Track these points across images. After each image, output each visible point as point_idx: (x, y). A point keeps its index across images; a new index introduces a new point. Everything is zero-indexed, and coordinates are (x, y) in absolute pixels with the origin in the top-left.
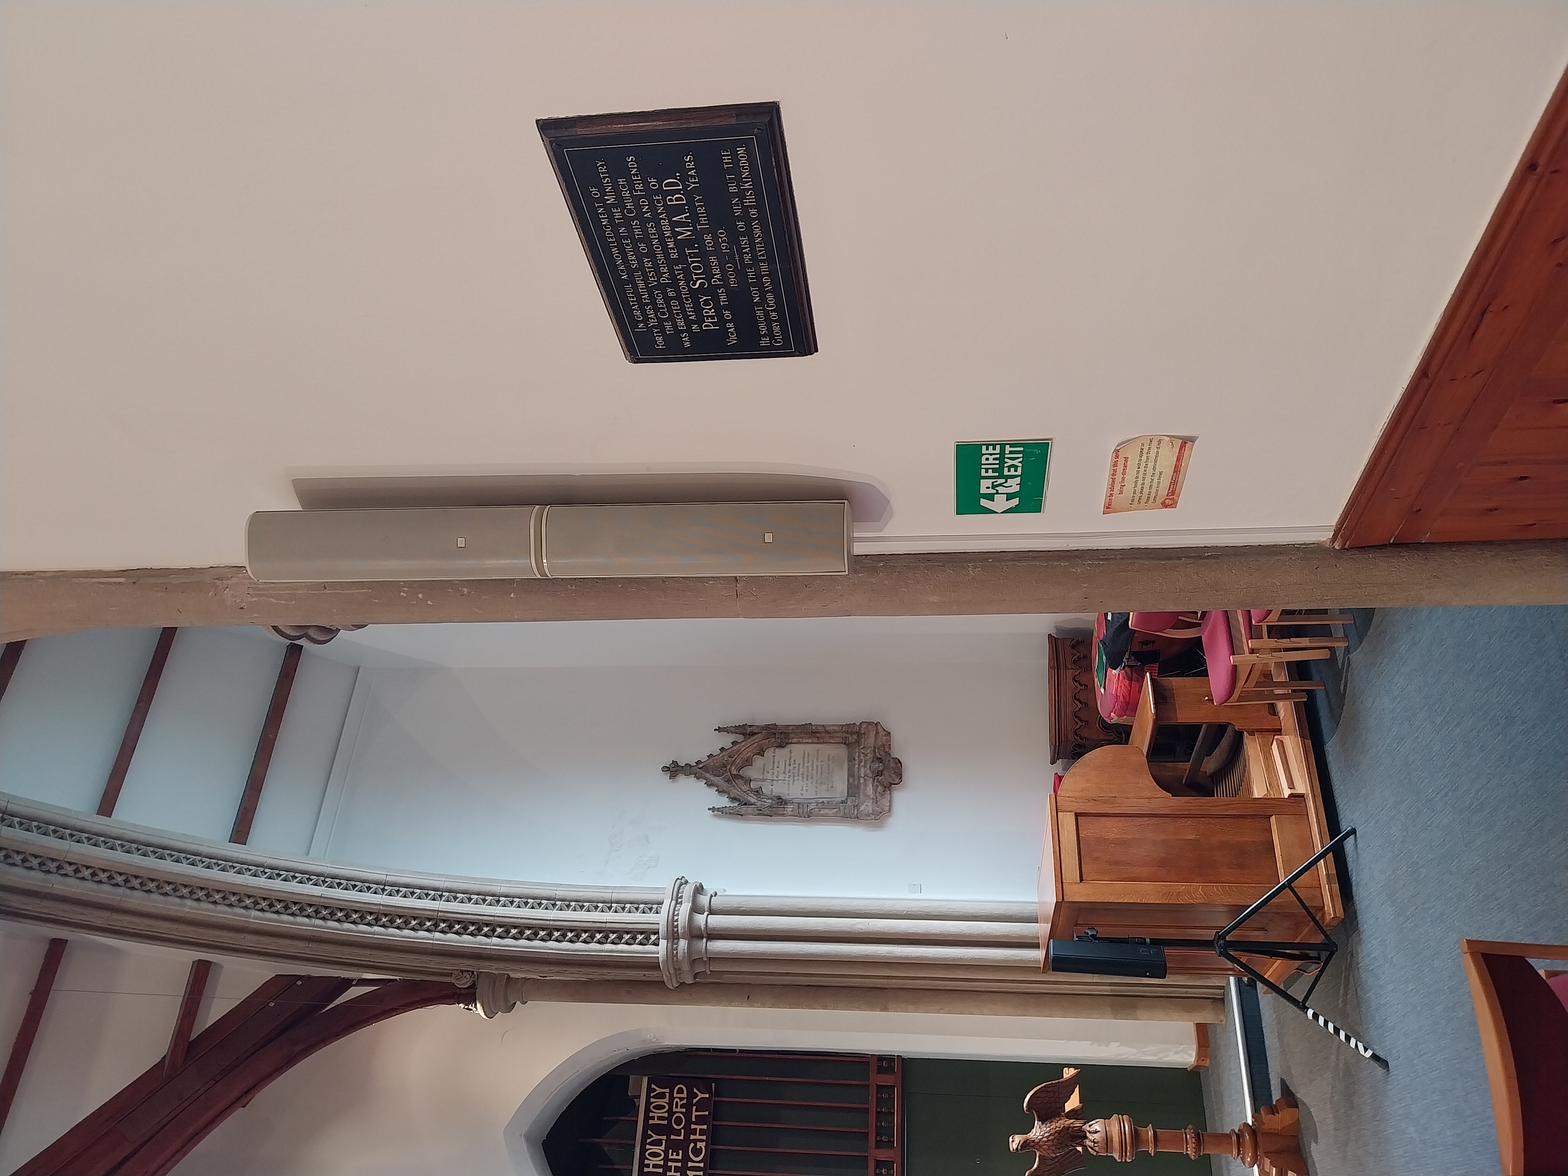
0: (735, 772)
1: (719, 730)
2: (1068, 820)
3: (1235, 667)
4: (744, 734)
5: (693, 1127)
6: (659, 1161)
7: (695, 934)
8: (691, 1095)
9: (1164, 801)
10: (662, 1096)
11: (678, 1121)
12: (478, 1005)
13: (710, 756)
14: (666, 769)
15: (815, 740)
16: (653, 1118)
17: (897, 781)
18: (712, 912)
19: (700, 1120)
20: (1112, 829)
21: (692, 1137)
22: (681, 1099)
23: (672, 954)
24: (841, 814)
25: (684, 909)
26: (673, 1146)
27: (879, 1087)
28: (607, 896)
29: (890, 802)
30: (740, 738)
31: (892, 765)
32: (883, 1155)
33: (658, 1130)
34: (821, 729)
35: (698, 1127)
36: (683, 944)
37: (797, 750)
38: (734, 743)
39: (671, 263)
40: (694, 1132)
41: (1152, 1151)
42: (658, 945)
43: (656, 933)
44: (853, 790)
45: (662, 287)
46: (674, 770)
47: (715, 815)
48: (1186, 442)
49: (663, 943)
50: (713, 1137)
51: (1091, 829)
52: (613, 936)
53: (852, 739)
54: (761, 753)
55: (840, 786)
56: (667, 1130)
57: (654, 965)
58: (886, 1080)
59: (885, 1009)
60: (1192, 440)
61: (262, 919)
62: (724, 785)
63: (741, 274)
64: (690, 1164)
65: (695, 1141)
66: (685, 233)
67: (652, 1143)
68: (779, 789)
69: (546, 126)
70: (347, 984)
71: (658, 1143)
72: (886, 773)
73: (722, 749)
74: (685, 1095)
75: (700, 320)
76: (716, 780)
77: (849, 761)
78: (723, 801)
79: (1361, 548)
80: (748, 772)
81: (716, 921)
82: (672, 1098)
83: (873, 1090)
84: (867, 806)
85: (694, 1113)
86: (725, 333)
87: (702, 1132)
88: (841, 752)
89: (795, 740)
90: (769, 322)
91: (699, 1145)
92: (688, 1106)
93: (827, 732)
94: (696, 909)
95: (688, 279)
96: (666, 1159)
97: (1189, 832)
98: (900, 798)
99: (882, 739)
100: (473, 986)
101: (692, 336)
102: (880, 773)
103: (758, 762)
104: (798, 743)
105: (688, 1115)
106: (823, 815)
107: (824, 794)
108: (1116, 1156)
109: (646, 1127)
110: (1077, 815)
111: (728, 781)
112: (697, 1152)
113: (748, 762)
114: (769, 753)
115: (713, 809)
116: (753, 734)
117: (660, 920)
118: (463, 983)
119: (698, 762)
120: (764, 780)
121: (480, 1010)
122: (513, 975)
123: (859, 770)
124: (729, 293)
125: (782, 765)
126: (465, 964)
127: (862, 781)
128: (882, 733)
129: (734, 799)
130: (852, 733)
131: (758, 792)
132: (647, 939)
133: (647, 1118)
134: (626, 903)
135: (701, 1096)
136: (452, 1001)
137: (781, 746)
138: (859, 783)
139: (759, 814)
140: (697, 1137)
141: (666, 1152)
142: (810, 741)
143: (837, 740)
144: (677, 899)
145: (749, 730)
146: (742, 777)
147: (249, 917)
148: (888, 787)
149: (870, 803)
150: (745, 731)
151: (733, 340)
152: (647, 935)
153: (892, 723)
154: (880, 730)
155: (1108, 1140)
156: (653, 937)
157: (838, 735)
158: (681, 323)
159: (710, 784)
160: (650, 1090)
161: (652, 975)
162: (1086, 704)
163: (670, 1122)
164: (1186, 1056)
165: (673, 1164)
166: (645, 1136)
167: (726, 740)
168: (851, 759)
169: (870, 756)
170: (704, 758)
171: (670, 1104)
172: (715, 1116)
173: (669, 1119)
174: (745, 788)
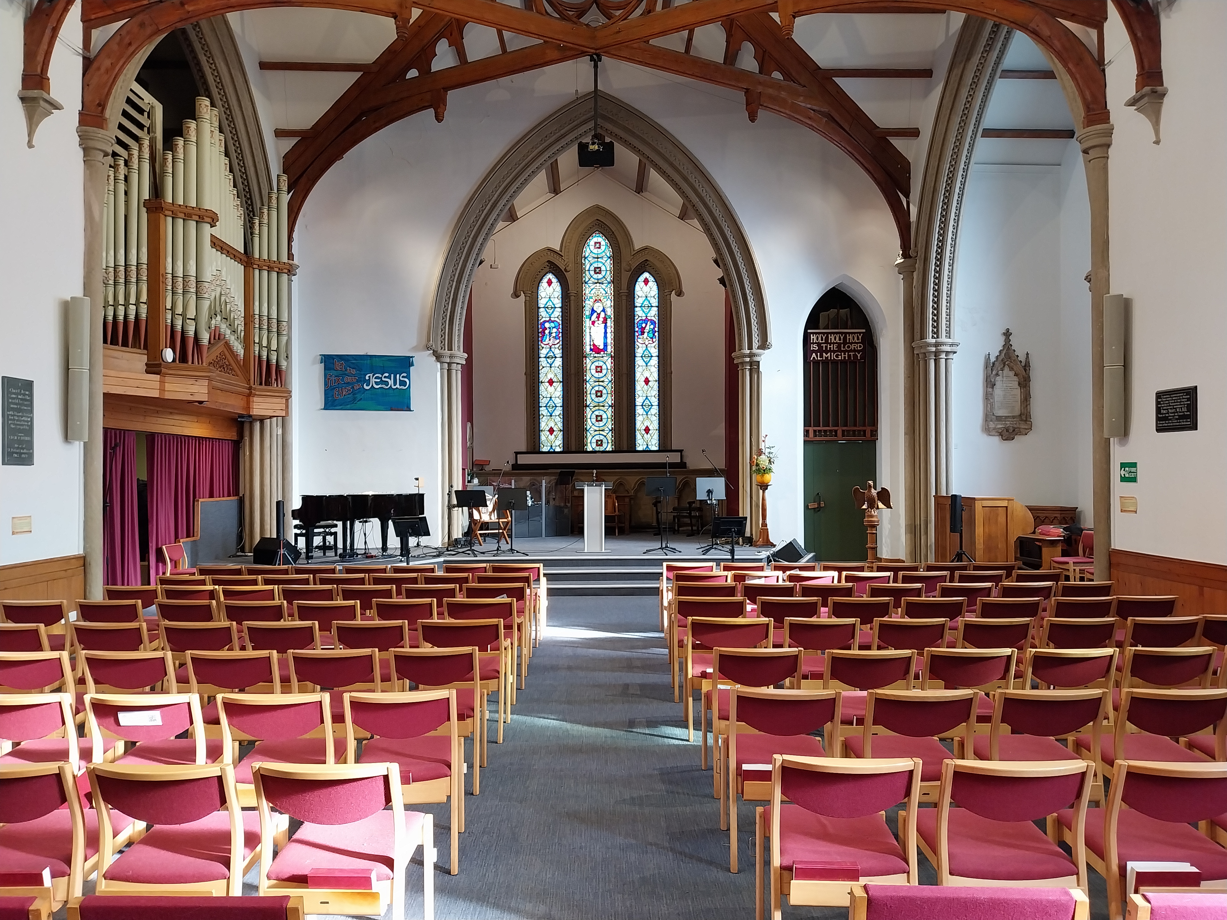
0: (1006, 363)
1: (1027, 354)
2: (1005, 504)
3: (1068, 563)
4: (1025, 366)
5: (847, 353)
6: (833, 340)
7: (937, 354)
8: (859, 351)
9: (1013, 539)
10: (858, 339)
11: (849, 347)
12: (902, 260)
13: (1014, 351)
14: (1008, 330)
15: (1022, 400)
16: (849, 336)
17: (1004, 438)
18: (946, 359)
19: (849, 356)
20: (1002, 519)
21: (843, 353)
22: (857, 347)
23: (929, 345)
24: (988, 414)
25: (947, 348)
26: (839, 345)
27: (865, 430)
28: (952, 313)
29: (994, 435)
30: (1023, 364)
31: (1012, 436)
32: (840, 433)
33: (845, 338)
34: (1028, 403)
35: (846, 356)
36: (934, 349)
37: (1017, 392)
38: (1021, 362)
39: (1173, 406)
40: (845, 354)
41: (868, 532)
42: (932, 338)
43: (938, 337)
44: (999, 419)
45: (1169, 403)
46: (1007, 334)
47: (986, 356)
48: (1136, 512)
49: (934, 341)
50: (843, 362)
51: (1002, 511)
52: (935, 318)
53: (1024, 418)
54: (1016, 375)
55: (1001, 413)
56: (845, 342)
57: (923, 336)
58: (868, 434)
59: (905, 434)
60: (1136, 513)
61: (945, 169)
62: (1000, 359)
63: (1170, 419)
64: (832, 354)
65: (841, 355)
66: (1178, 410)
67: (840, 337)
68: (999, 384)
69: (1196, 387)
70: (907, 196)
71: (840, 339)
72: (1008, 433)
73: (1018, 356)
74: (859, 349)
75: (1163, 410)
76: (1003, 355)
77: (1013, 416)
78: (993, 359)
79: (1109, 556)
80: (1006, 369)
81: (943, 362)
82: (857, 343)
83: (864, 428)
84: (992, 425)
85: (852, 353)
86: (1161, 414)
87: (845, 357)
88: (1017, 412)
89: (1022, 390)
90: (1162, 424)
91: (840, 357)
92: (855, 351)
93: (1027, 406)
94: (947, 353)
95: (1171, 409)
96: (834, 343)
97: (1001, 545)
98: (996, 440)
99: (1024, 432)
100: (910, 257)
101: (1160, 407)
102: (1007, 431)
103: (1012, 374)
104: (1021, 392)
105: (851, 351)
106: (987, 405)
107: (996, 405)
108: (866, 519)
109: (846, 333)
110: (1007, 507)
111: (1002, 360)
112: (837, 356)
113: (1011, 369)
114: (1016, 378)
115: (989, 355)
116: (1025, 370)
117: (943, 339)
118: (912, 253)
119: (1011, 345)
120: (1003, 377)
121: (900, 260)
122: (915, 274)
123: (1009, 421)
124: (1168, 417)
125: (1010, 385)
126: (921, 254)
127: (1004, 422)
128: (1027, 431)
129: (994, 364)
130: (1026, 418)
131: (997, 375)
132: (935, 333)
133: (849, 333)
134: (949, 322)
135: (859, 355)
136: (903, 247)
137: (1019, 384)
138: (1002, 421)
139: (987, 377)
140: (843, 356)
141: (837, 343)
142: (1022, 397)
143: (1023, 410)
144: (952, 345)
145: (1027, 368)
146: (1004, 366)
147: (947, 164)
148: (1001, 435)
149: (993, 426)
150: (1027, 366)
151: (1159, 416)
152: (936, 334)
153: (1031, 435)
154: (1028, 430)
155: (872, 516)
156: (935, 336)
157: (1026, 411)
158: (1163, 405)
159: (1000, 352)
160: (860, 333)
161: (917, 335)
162: (1043, 522)
163: (848, 343)
164: (885, 555)
165: (832, 346)
166: (842, 333)
167: (1022, 358)
168: (1014, 417)
169: (1015, 426)
170: (1013, 348)
171: (855, 343)
172: (851, 362)
173: (849, 343)
174: (999, 369)
